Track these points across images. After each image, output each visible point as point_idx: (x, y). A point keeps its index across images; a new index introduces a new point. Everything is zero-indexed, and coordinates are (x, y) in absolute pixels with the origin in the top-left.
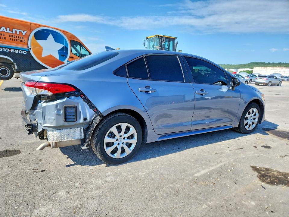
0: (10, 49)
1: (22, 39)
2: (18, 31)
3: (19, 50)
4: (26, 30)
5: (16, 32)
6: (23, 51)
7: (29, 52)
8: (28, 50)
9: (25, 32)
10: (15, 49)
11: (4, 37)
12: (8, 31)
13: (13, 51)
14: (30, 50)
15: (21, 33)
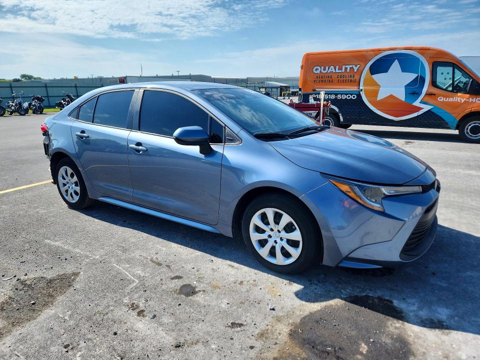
0: (336, 95)
1: (352, 78)
2: (348, 67)
3: (346, 95)
4: (360, 63)
5: (346, 69)
6: (351, 95)
7: (359, 96)
8: (357, 93)
9: (358, 66)
10: (342, 94)
11: (331, 79)
12: (337, 71)
13: (339, 97)
14: (361, 92)
15: (352, 69)
